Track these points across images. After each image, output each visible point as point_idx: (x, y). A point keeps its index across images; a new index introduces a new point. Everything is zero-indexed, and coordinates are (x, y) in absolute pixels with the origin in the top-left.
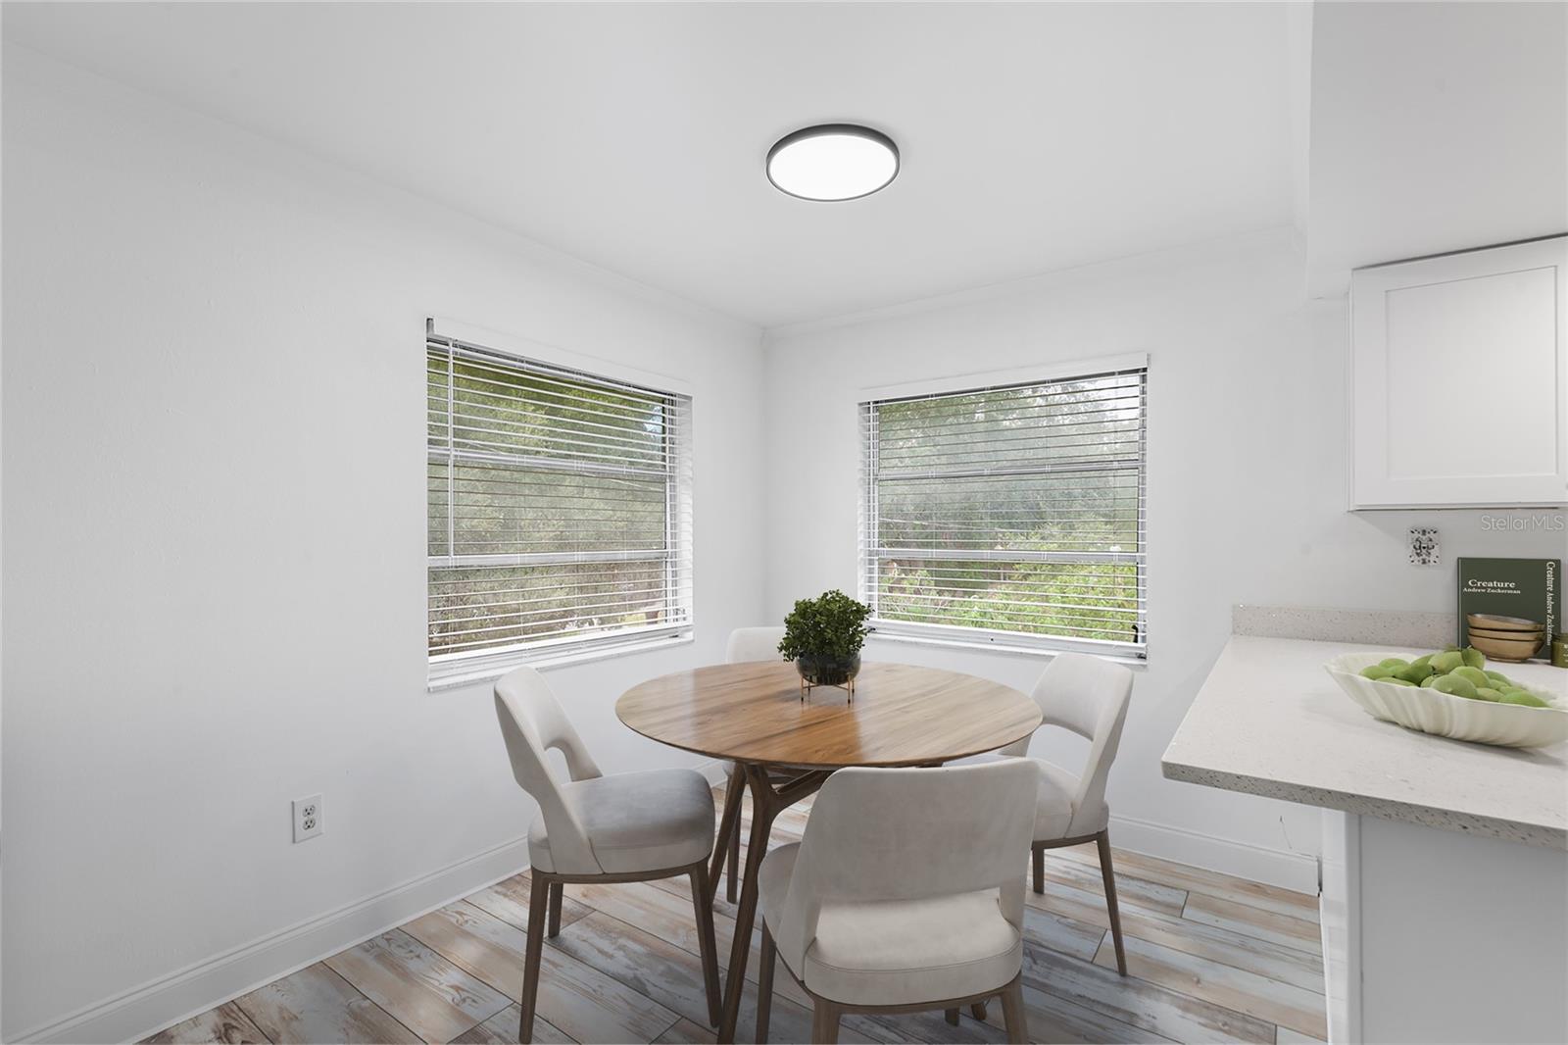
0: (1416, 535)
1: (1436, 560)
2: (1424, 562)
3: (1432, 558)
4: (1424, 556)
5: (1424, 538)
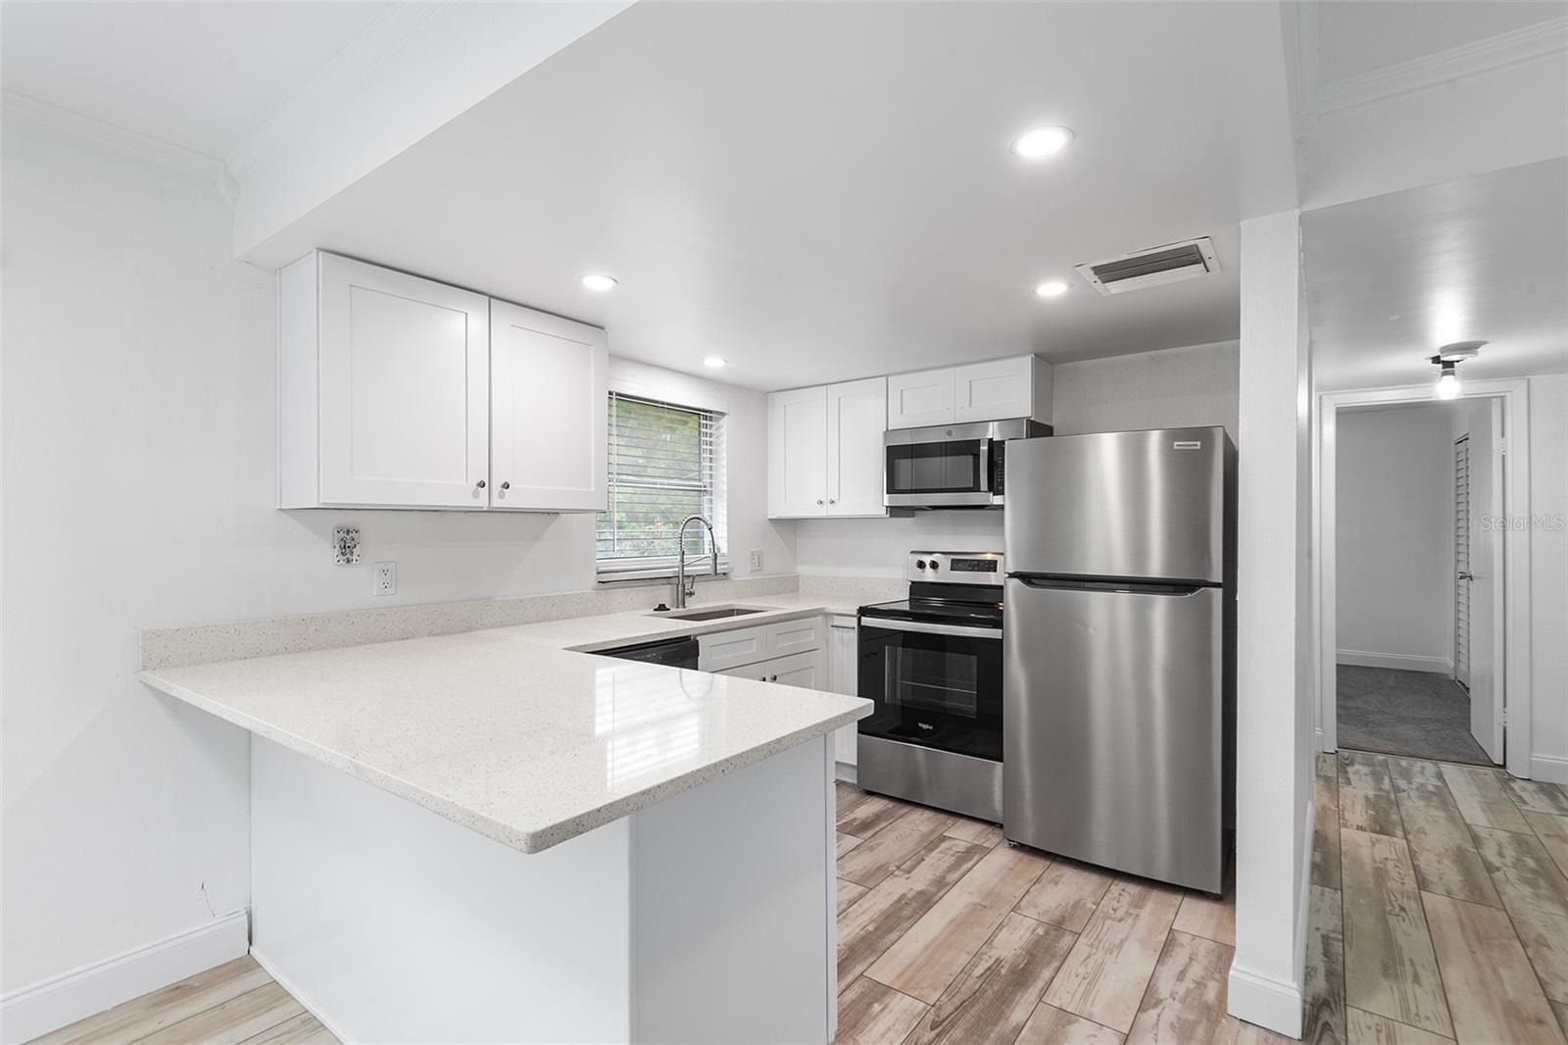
0: (342, 535)
1: (358, 558)
2: (348, 561)
3: (355, 557)
4: (348, 555)
5: (348, 537)
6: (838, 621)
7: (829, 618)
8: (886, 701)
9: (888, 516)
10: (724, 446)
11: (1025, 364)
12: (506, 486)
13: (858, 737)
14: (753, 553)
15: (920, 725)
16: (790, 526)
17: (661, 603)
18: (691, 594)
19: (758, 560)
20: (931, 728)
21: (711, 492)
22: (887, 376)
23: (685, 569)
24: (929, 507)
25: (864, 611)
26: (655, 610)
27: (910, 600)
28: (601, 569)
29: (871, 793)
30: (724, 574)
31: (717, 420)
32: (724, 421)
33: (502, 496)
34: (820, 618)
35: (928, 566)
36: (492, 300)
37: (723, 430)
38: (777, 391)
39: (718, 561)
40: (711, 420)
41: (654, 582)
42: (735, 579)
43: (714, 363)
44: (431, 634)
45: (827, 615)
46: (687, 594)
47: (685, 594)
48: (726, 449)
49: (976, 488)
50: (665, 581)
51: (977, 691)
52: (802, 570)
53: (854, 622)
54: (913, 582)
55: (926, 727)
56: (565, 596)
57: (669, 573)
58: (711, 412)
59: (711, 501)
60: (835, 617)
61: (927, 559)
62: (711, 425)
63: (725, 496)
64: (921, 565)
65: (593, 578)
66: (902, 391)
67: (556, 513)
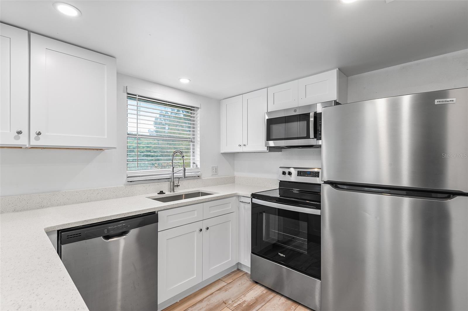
6: (243, 199)
7: (239, 198)
8: (264, 240)
9: (268, 151)
10: (199, 122)
11: (333, 75)
12: (39, 134)
13: (251, 254)
14: (213, 167)
15: (279, 254)
16: (232, 156)
17: (161, 190)
18: (177, 186)
19: (215, 170)
20: (284, 256)
21: (194, 141)
22: (267, 87)
23: (174, 175)
24: (286, 146)
25: (254, 196)
26: (158, 194)
27: (279, 189)
28: (129, 175)
29: (257, 283)
30: (198, 176)
31: (196, 111)
32: (199, 111)
33: (37, 139)
34: (235, 198)
35: (287, 174)
36: (32, 34)
37: (198, 115)
38: (224, 99)
39: (186, 172)
40: (194, 111)
41: (160, 181)
42: (203, 178)
43: (184, 81)
44: (15, 211)
45: (239, 196)
46: (175, 186)
47: (174, 186)
48: (199, 123)
49: (308, 137)
50: (166, 180)
51: (308, 239)
52: (237, 174)
53: (249, 200)
54: (280, 181)
55: (282, 255)
56: (105, 188)
57: (168, 176)
58: (194, 107)
59: (194, 145)
60: (241, 197)
61: (287, 171)
62: (194, 113)
63: (199, 143)
64: (284, 173)
65: (125, 180)
66: (274, 93)
67: (101, 149)
